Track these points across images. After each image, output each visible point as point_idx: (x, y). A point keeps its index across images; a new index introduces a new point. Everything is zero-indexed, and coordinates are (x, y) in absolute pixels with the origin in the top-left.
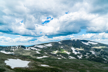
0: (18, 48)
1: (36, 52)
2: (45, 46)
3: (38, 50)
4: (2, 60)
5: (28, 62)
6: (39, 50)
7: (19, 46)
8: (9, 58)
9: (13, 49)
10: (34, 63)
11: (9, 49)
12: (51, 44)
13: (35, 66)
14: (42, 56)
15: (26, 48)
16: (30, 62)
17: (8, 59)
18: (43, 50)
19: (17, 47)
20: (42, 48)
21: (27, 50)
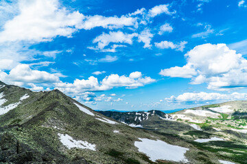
0: (150, 115)
1: (192, 125)
2: (211, 111)
3: (194, 121)
4: (129, 139)
5: (184, 150)
6: (197, 121)
7: (151, 112)
8: (142, 137)
9: (140, 118)
10: (200, 153)
11: (131, 117)
12: (229, 106)
13: (205, 161)
14: (208, 136)
15: (167, 116)
16: (188, 149)
17: (140, 139)
18: (207, 122)
19: (148, 114)
20: (205, 115)
21: (169, 119)
